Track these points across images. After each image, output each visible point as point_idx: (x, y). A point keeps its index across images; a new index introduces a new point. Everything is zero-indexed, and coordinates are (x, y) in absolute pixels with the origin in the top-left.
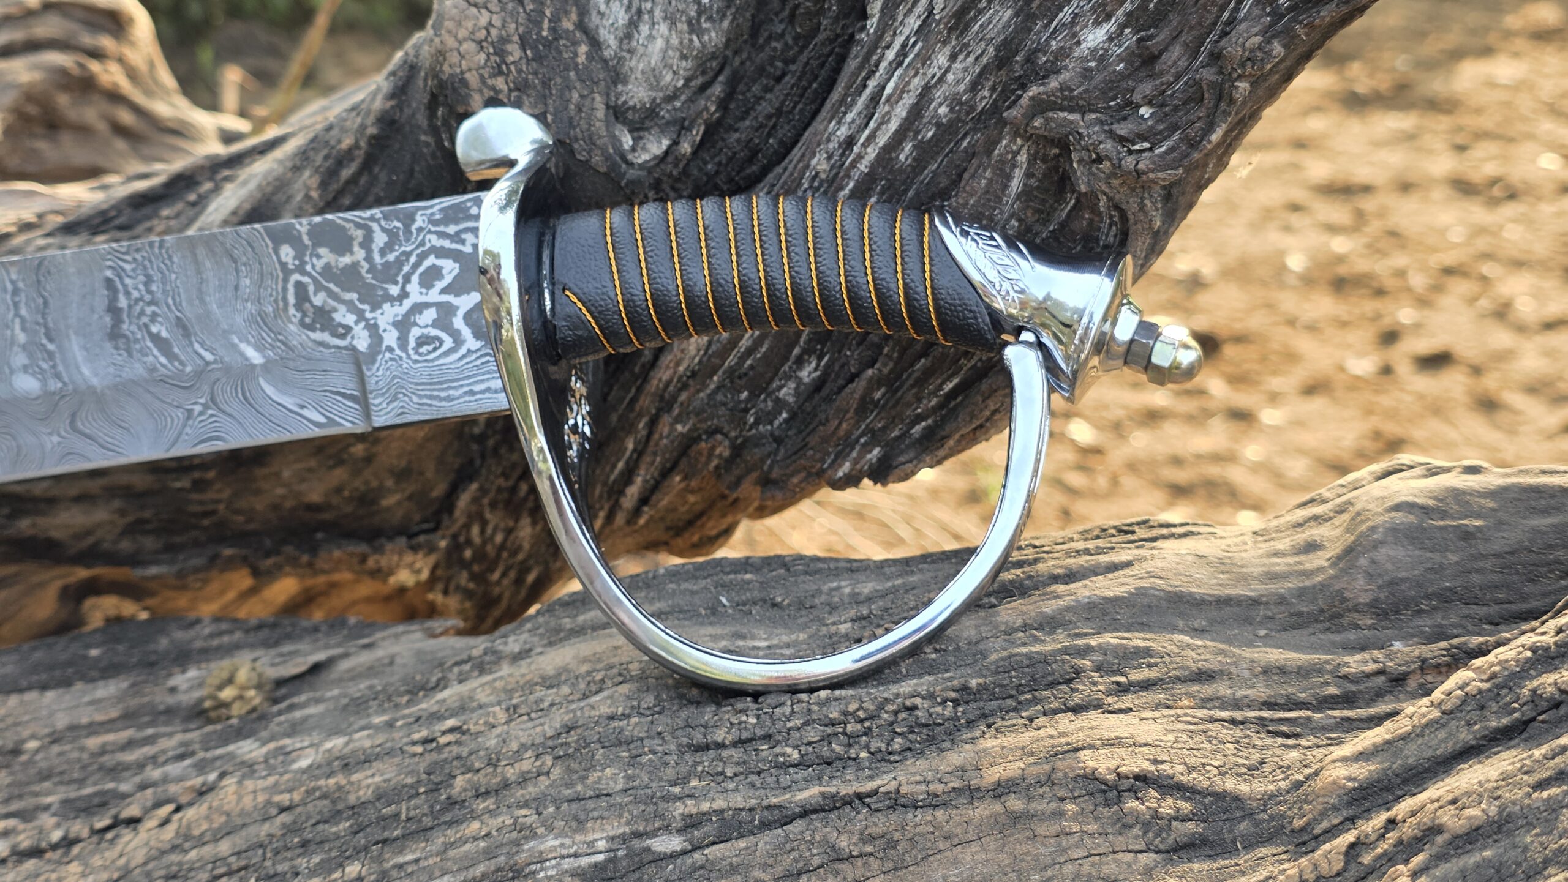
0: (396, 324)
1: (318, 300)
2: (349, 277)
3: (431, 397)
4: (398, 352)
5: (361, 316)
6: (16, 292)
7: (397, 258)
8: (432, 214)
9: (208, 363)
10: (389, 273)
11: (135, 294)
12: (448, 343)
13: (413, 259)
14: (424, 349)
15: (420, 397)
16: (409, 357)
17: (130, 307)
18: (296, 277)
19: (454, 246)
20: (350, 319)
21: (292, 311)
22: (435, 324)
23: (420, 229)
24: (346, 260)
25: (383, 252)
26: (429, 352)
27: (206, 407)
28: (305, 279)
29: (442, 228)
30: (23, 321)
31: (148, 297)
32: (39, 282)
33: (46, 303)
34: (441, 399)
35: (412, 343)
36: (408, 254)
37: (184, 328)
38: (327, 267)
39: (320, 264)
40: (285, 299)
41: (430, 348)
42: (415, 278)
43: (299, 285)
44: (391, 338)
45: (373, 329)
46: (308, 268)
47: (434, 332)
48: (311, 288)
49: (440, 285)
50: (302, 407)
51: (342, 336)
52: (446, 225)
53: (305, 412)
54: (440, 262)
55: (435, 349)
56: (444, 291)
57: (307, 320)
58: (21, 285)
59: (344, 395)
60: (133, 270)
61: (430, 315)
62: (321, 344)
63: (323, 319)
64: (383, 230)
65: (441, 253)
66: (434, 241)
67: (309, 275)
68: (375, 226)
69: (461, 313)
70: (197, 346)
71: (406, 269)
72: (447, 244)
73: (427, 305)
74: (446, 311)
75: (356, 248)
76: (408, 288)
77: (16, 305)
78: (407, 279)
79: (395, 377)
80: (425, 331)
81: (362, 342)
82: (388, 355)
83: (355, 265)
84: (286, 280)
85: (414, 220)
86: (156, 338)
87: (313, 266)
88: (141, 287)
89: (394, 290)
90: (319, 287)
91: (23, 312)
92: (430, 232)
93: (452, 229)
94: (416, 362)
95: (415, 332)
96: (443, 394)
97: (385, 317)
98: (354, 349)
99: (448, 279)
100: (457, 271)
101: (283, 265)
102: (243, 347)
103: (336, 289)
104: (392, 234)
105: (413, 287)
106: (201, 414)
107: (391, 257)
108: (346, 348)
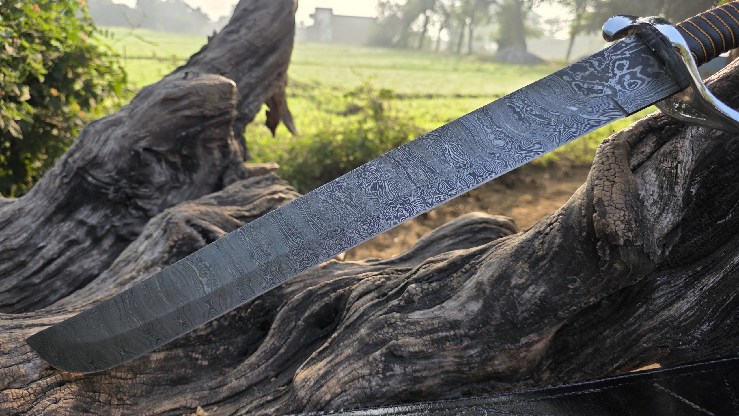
0: (617, 83)
1: (586, 86)
2: (592, 77)
3: (644, 99)
4: (623, 90)
5: (604, 86)
6: (479, 120)
7: (605, 66)
8: (609, 51)
9: (558, 116)
10: (606, 70)
11: (521, 106)
12: (640, 82)
13: (611, 64)
14: (632, 87)
15: (640, 100)
16: (628, 90)
17: (521, 110)
18: (573, 83)
19: (623, 56)
20: (600, 87)
21: (578, 92)
22: (631, 79)
23: (608, 56)
24: (588, 73)
25: (599, 66)
26: (635, 87)
27: (565, 129)
28: (577, 82)
29: (615, 53)
30: (487, 126)
31: (526, 106)
32: (486, 114)
33: (491, 119)
34: (648, 98)
35: (627, 87)
36: (609, 64)
37: (544, 109)
38: (583, 77)
39: (580, 77)
40: (574, 90)
41: (634, 85)
42: (615, 69)
43: (575, 85)
44: (618, 87)
45: (610, 87)
46: (576, 79)
47: (632, 81)
48: (581, 84)
49: (625, 68)
50: (599, 117)
51: (601, 93)
52: (616, 52)
53: (600, 118)
54: (621, 62)
55: (636, 85)
56: (628, 69)
57: (585, 93)
58: (480, 117)
59: (611, 109)
60: (516, 100)
61: (628, 77)
62: (595, 97)
63: (590, 91)
64: (595, 61)
65: (619, 60)
66: (615, 57)
67: (578, 81)
68: (592, 61)
69: (638, 73)
70: (551, 113)
71: (610, 68)
72: (620, 57)
73: (625, 75)
74: (633, 74)
75: (589, 69)
76: (615, 72)
77: (482, 123)
78: (613, 70)
79: (627, 98)
80: (629, 81)
81: (609, 92)
82: (620, 92)
83: (592, 73)
84: (571, 85)
85: (604, 55)
86: (536, 115)
87: (578, 78)
88: (521, 103)
89: (611, 75)
90: (584, 83)
91: (485, 124)
92: (612, 56)
93: (619, 52)
94: (632, 91)
95: (626, 83)
96: (648, 96)
97: (613, 82)
98: (607, 95)
99: (627, 66)
100: (628, 62)
101: (567, 81)
102: (568, 107)
103: (590, 81)
104: (599, 61)
105: (616, 71)
106: (564, 131)
107: (603, 67)
108: (604, 96)
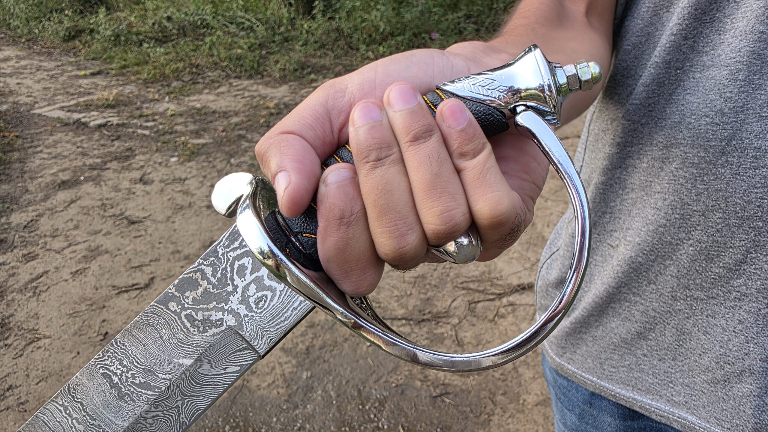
0: (241, 303)
1: (200, 317)
2: (207, 297)
3: (278, 324)
4: (250, 314)
5: (223, 310)
6: (66, 409)
7: (221, 273)
8: (224, 244)
9: (170, 380)
10: (222, 283)
11: (119, 372)
12: (269, 294)
13: (229, 269)
14: (261, 305)
15: (273, 327)
16: (256, 313)
17: (119, 379)
18: (184, 313)
19: (242, 251)
20: (220, 315)
21: (192, 330)
22: (258, 290)
23: (223, 254)
24: (201, 290)
25: (214, 276)
26: (264, 304)
27: (183, 400)
28: (188, 311)
29: (232, 247)
30: (77, 419)
31: (125, 370)
32: (73, 397)
33: (82, 404)
34: (284, 321)
35: (254, 306)
36: (226, 268)
37: (150, 371)
38: (194, 299)
39: (190, 301)
40: (185, 327)
41: (263, 302)
42: (235, 277)
43: (186, 316)
44: (243, 310)
45: (232, 312)
46: (186, 306)
47: (260, 294)
48: (193, 314)
49: (248, 272)
50: (225, 369)
51: (222, 324)
52: (233, 244)
53: (228, 370)
54: (241, 262)
55: (265, 301)
56: (251, 274)
57: (201, 329)
58: (66, 404)
59: (240, 350)
60: (111, 362)
61: (253, 288)
62: (214, 335)
63: (207, 323)
64: (207, 266)
65: (239, 258)
66: (233, 254)
67: (188, 308)
68: (203, 267)
69: (265, 278)
70: (160, 375)
71: (228, 275)
72: (239, 252)
73: (249, 285)
74: (258, 281)
75: (201, 282)
76: (235, 283)
77: (69, 415)
78: (232, 280)
79: (256, 326)
80: (255, 296)
81: (231, 321)
82: (246, 319)
83: (206, 290)
84: (180, 318)
85: (218, 252)
86: (140, 385)
87: (188, 304)
88: (119, 367)
89: (230, 288)
90: (197, 311)
91: (74, 416)
92: (228, 252)
93: (237, 244)
94: (261, 313)
95: (252, 300)
96: (283, 319)
97: (234, 302)
98: (230, 327)
99: (250, 267)
100: (251, 260)
101: (175, 312)
102: (181, 361)
103: (205, 306)
104: (212, 265)
105: (237, 281)
106: (182, 405)
107: (219, 275)
108: (226, 329)
